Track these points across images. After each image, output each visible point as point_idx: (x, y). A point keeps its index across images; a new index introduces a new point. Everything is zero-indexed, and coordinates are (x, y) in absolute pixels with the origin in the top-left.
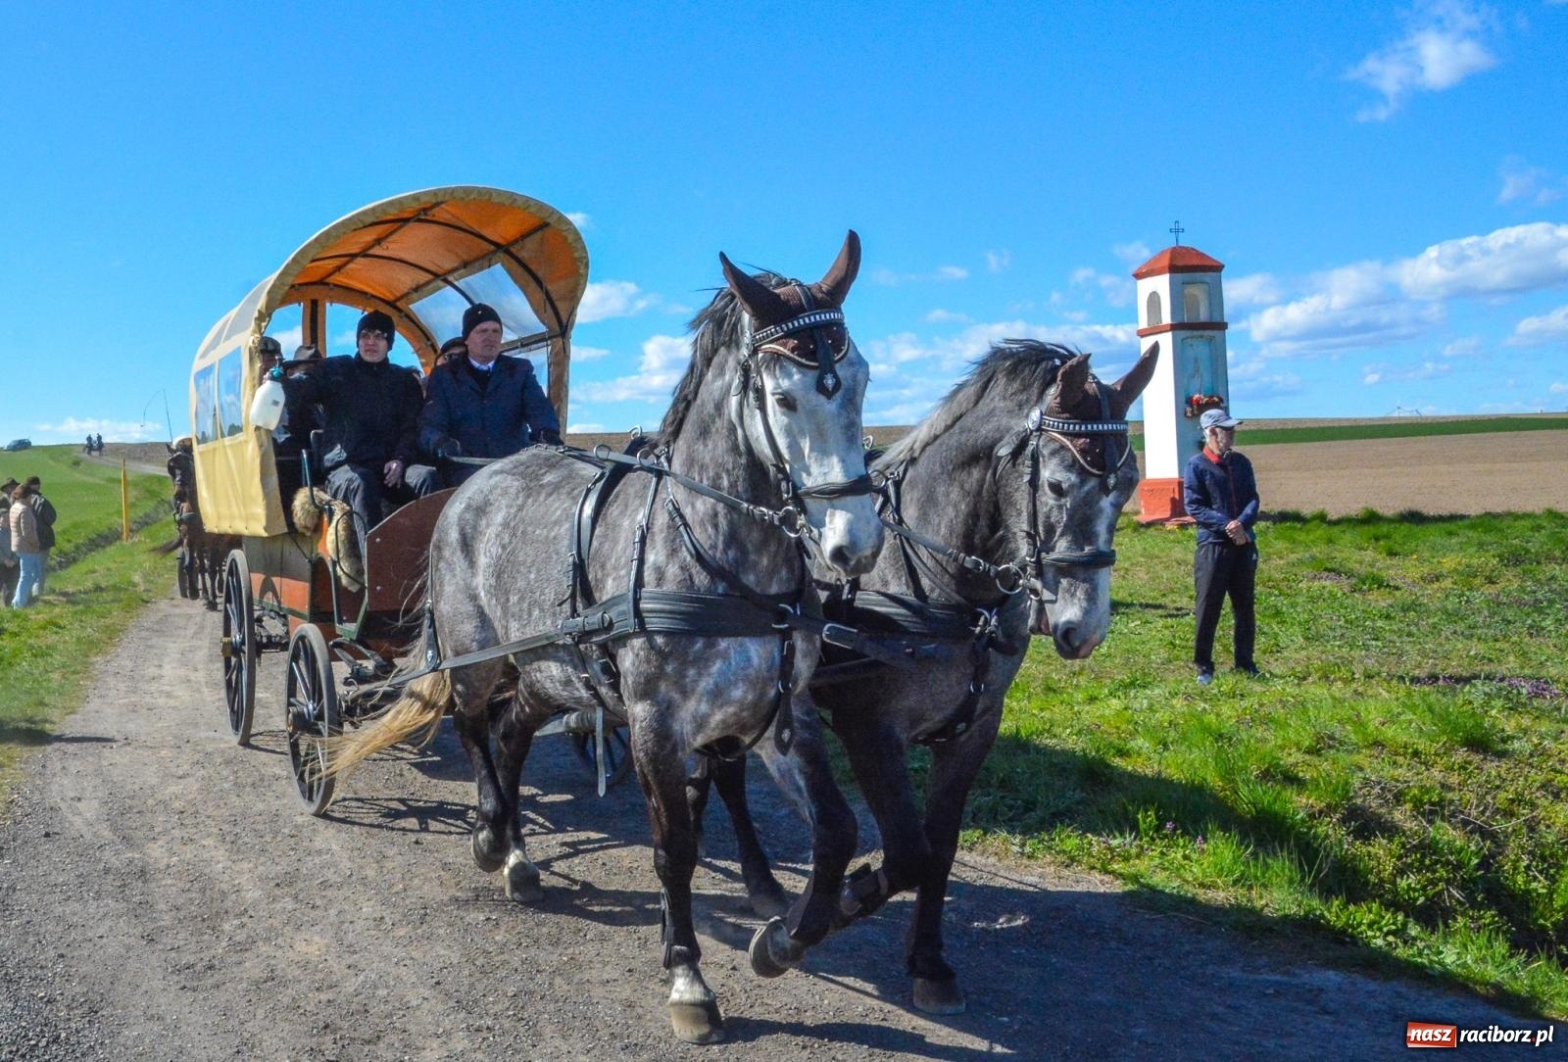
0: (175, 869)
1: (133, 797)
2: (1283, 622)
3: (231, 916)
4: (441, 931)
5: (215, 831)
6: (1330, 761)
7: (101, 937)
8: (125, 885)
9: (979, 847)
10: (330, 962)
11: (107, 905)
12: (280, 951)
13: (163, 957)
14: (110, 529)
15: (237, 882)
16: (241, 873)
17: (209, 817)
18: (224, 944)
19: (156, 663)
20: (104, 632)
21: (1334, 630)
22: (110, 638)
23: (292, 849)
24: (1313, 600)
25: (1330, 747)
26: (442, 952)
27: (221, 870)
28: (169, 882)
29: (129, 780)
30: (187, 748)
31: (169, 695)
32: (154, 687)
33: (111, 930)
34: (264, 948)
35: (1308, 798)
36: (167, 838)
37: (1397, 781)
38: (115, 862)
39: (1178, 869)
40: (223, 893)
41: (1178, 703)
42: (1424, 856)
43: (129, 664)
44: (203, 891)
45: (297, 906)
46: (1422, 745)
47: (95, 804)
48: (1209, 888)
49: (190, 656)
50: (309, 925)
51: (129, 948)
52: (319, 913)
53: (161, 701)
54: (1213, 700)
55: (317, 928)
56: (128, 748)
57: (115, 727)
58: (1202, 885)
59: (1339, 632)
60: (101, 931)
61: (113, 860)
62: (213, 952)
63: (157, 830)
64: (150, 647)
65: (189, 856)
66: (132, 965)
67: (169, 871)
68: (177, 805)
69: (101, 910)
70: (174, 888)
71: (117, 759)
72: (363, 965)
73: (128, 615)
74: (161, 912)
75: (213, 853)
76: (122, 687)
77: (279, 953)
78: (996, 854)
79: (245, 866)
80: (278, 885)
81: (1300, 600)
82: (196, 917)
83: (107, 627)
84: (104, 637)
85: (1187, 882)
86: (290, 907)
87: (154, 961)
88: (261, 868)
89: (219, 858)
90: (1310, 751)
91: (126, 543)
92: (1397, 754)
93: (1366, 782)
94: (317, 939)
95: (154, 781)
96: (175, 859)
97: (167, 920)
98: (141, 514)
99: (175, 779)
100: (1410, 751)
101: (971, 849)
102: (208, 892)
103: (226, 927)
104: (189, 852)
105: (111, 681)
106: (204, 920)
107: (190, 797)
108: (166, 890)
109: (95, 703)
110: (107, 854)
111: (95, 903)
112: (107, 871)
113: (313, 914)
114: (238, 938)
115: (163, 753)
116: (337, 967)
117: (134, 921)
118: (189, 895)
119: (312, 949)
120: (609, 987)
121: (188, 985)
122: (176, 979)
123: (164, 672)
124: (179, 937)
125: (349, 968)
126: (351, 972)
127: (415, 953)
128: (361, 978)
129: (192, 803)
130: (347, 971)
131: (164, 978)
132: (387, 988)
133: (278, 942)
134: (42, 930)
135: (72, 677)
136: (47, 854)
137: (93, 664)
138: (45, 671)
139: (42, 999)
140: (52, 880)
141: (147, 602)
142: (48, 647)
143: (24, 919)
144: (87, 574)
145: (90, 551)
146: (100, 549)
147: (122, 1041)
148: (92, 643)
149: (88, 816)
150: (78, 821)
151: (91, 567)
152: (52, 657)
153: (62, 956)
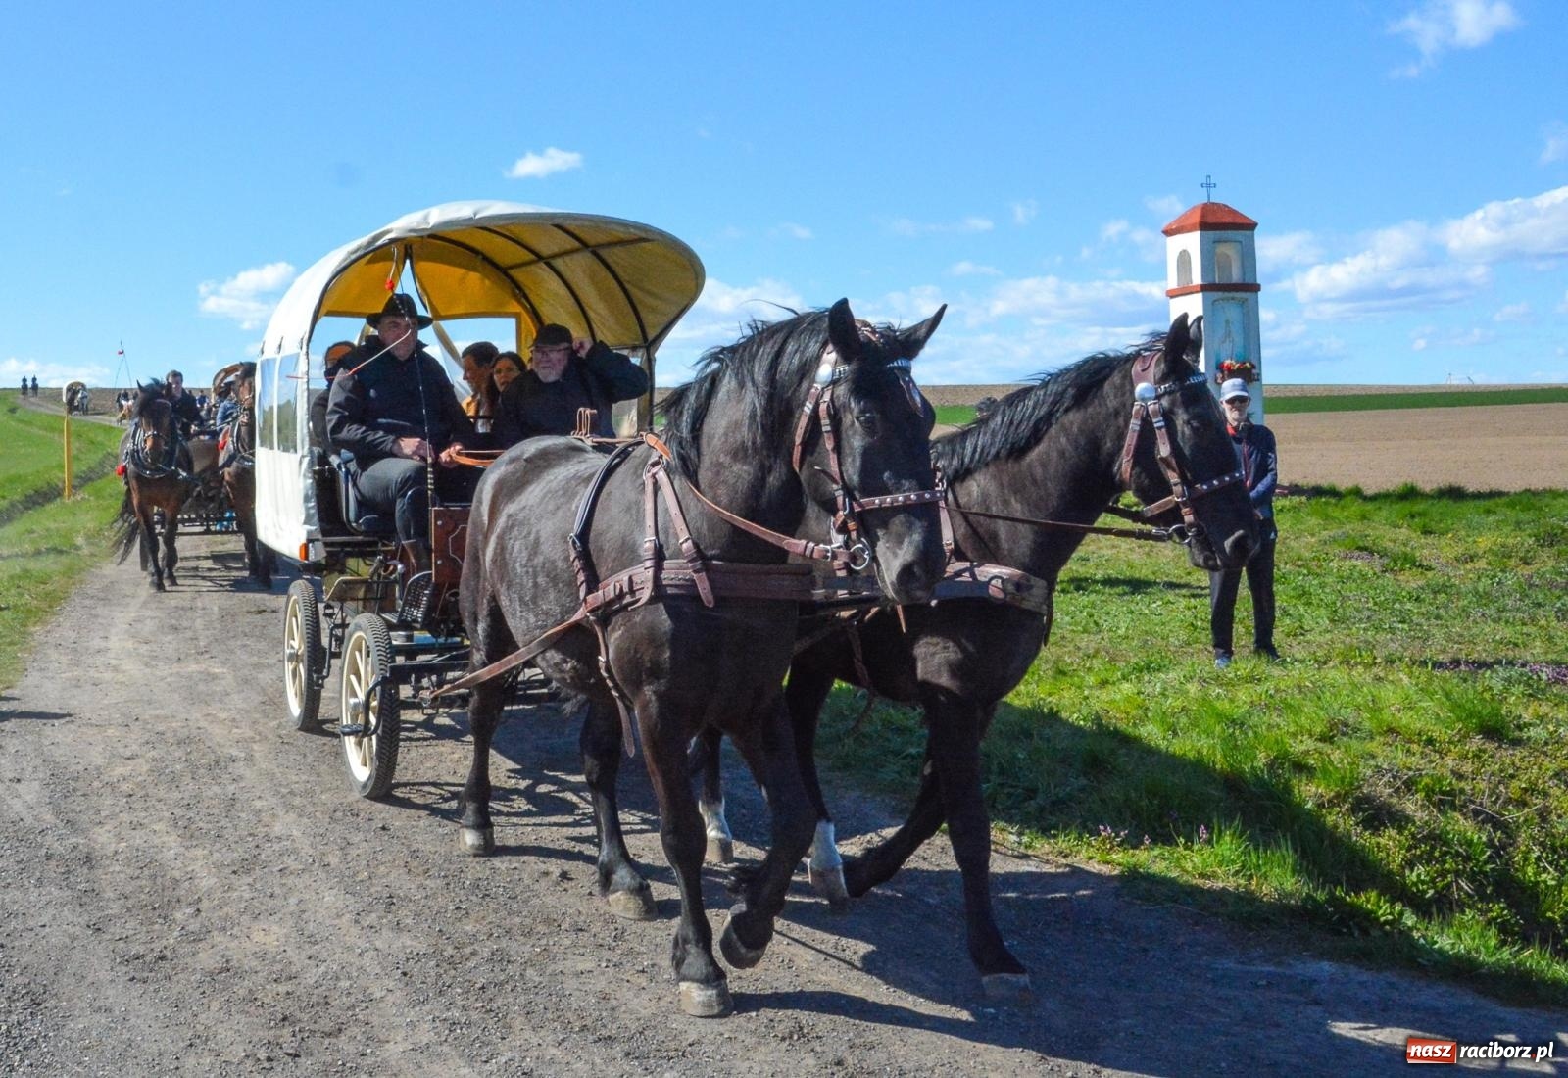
0: (123, 855)
1: (77, 779)
2: (1309, 604)
3: (184, 904)
4: (409, 921)
5: (167, 815)
6: (1343, 749)
7: (44, 926)
8: (69, 872)
10: (290, 952)
11: (50, 892)
12: (236, 941)
13: (111, 947)
14: (49, 486)
15: (190, 869)
16: (194, 859)
17: (160, 801)
18: (176, 934)
19: (101, 633)
20: (44, 600)
21: (1359, 611)
22: (51, 607)
23: (250, 835)
24: (1342, 580)
25: (1344, 734)
26: (408, 943)
27: (173, 857)
28: (117, 869)
29: (73, 761)
30: (136, 727)
31: (116, 669)
32: (99, 660)
33: (54, 918)
34: (218, 938)
35: (1318, 787)
36: (114, 822)
37: (1410, 769)
38: (58, 848)
39: (1178, 859)
40: (176, 882)
41: (1193, 688)
42: (1433, 848)
43: (72, 635)
44: (153, 877)
45: (255, 894)
46: (1437, 732)
47: (37, 786)
48: (1209, 878)
49: (139, 626)
50: (267, 914)
51: (73, 938)
52: (279, 902)
53: (108, 676)
54: (1229, 684)
55: (276, 918)
56: (72, 725)
57: (57, 704)
58: (1202, 875)
59: (1366, 613)
60: (43, 920)
61: (56, 844)
62: (164, 942)
63: (103, 814)
64: (96, 616)
65: (138, 841)
66: (78, 955)
67: (117, 857)
68: (125, 787)
69: (43, 898)
70: (122, 875)
71: (60, 737)
72: (324, 955)
73: (71, 582)
74: (108, 900)
75: (165, 839)
76: (64, 660)
77: (234, 944)
79: (199, 852)
80: (235, 872)
81: (1330, 580)
82: (146, 906)
83: (47, 594)
84: (44, 605)
85: (1187, 872)
86: (247, 895)
88: (216, 854)
89: (171, 845)
90: (1323, 739)
91: (67, 500)
92: (1410, 741)
93: (1378, 770)
94: (275, 928)
95: (100, 761)
96: (123, 844)
97: (114, 909)
98: (85, 469)
99: (123, 760)
100: (1424, 738)
102: (159, 880)
103: (179, 916)
104: (138, 838)
105: (52, 654)
106: (154, 909)
107: (140, 778)
108: (113, 878)
109: (34, 677)
110: (50, 839)
111: (38, 892)
112: (49, 857)
113: (272, 903)
114: (191, 928)
115: (110, 732)
116: (298, 959)
117: (79, 910)
118: (139, 882)
119: (271, 939)
120: (583, 979)
121: (137, 976)
122: (125, 969)
123: (110, 644)
124: (128, 926)
125: (310, 958)
126: (312, 963)
127: (379, 944)
128: (322, 969)
129: (142, 785)
130: (307, 962)
131: (112, 969)
132: (349, 978)
133: (234, 932)
135: (8, 648)
137: (31, 634)
141: (91, 567)
144: (24, 534)
145: (26, 509)
146: (38, 507)
147: (67, 1034)
148: (30, 611)
149: (29, 798)
150: (17, 804)
151: (28, 526)
153: (1, 945)
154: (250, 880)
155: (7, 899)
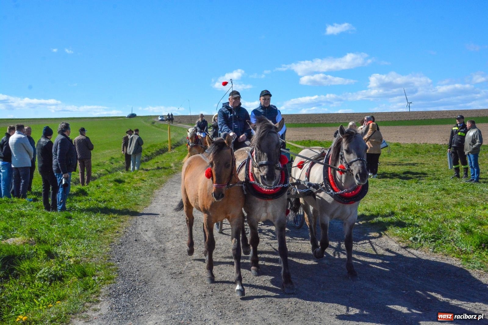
0: (174, 249)
1: (163, 230)
7: (150, 266)
8: (158, 253)
9: (420, 249)
11: (153, 258)
13: (168, 270)
14: (164, 147)
17: (186, 236)
18: (185, 268)
19: (176, 192)
20: (159, 182)
22: (161, 184)
28: (172, 252)
29: (163, 226)
33: (153, 264)
36: (173, 241)
38: (156, 247)
43: (167, 193)
44: (181, 254)
47: (152, 232)
51: (158, 269)
56: (164, 217)
57: (160, 211)
60: (150, 264)
62: (182, 270)
63: (169, 239)
64: (174, 187)
66: (158, 273)
67: (172, 249)
69: (151, 259)
70: (173, 254)
71: (160, 220)
73: (168, 177)
74: (168, 260)
76: (163, 199)
78: (425, 251)
84: (159, 184)
87: (165, 271)
88: (199, 249)
91: (170, 152)
95: (171, 226)
96: (174, 246)
101: (417, 250)
103: (187, 263)
104: (178, 245)
105: (160, 198)
106: (180, 262)
107: (181, 230)
108: (170, 254)
109: (154, 204)
110: (154, 245)
111: (149, 258)
112: (153, 250)
114: (189, 266)
117: (160, 262)
118: (177, 256)
121: (174, 277)
122: (170, 276)
123: (177, 195)
124: (173, 266)
125: (220, 273)
126: (220, 274)
128: (223, 276)
129: (181, 232)
131: (167, 276)
132: (230, 278)
134: (133, 264)
135: (147, 196)
136: (136, 245)
137: (154, 192)
138: (138, 194)
139: (132, 280)
140: (137, 252)
141: (175, 173)
142: (140, 187)
143: (128, 262)
144: (155, 163)
145: (157, 155)
146: (160, 155)
147: (153, 290)
148: (155, 186)
149: (149, 235)
150: (146, 237)
151: (157, 161)
152: (141, 190)
153: (138, 270)
155: (141, 260)
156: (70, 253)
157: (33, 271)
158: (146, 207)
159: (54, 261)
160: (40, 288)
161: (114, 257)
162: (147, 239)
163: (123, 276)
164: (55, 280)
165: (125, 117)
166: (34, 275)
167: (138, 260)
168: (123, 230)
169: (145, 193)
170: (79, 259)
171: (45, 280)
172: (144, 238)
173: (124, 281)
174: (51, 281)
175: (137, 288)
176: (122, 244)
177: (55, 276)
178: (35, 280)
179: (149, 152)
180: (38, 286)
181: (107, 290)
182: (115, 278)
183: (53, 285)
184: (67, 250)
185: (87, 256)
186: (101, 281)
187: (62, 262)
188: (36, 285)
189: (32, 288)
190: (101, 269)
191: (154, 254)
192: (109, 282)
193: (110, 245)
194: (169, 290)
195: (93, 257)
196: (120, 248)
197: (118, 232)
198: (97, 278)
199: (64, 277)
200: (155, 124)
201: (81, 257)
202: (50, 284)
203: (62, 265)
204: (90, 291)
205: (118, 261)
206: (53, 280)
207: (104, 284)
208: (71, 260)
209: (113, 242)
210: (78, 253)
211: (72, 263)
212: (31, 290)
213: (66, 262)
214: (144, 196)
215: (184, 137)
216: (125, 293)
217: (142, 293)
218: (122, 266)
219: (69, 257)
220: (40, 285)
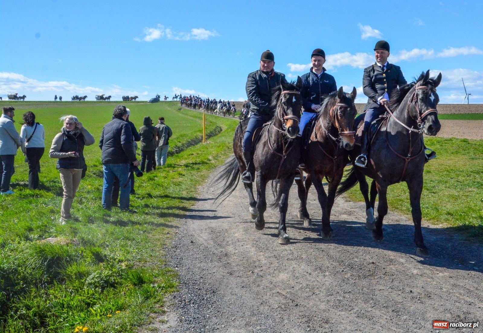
0: (237, 254)
1: (220, 233)
3: (257, 268)
7: (214, 273)
8: (220, 258)
10: (291, 281)
11: (215, 264)
12: (274, 278)
13: (235, 279)
14: (196, 138)
15: (259, 258)
16: (260, 255)
18: (256, 275)
22: (203, 180)
27: (253, 255)
28: (236, 258)
29: (218, 228)
33: (217, 271)
34: (268, 277)
36: (234, 245)
40: (254, 262)
44: (247, 260)
45: (280, 265)
47: (207, 234)
50: (283, 271)
51: (224, 276)
55: (286, 272)
60: (214, 271)
61: (215, 251)
63: (230, 242)
65: (242, 250)
66: (225, 280)
67: (235, 254)
69: (213, 265)
70: (237, 260)
72: (301, 282)
73: (210, 171)
74: (233, 266)
75: (250, 249)
79: (261, 253)
83: (202, 176)
84: (201, 179)
86: (277, 265)
87: (232, 280)
89: (252, 251)
91: (204, 143)
94: (286, 275)
95: (226, 228)
96: (237, 251)
98: (209, 132)
102: (249, 261)
103: (256, 271)
108: (234, 260)
109: (201, 202)
110: (213, 249)
111: (211, 264)
112: (214, 254)
114: (260, 274)
116: (293, 283)
117: (224, 268)
118: (243, 261)
119: (284, 277)
120: (381, 291)
124: (240, 273)
125: (297, 283)
127: (318, 279)
128: (301, 285)
130: (295, 284)
133: (274, 275)
134: (194, 270)
135: (191, 193)
136: (192, 249)
137: (198, 188)
138: (180, 190)
139: (197, 288)
140: (195, 256)
141: (216, 167)
142: (180, 182)
143: (187, 267)
144: (189, 155)
145: (189, 146)
146: (192, 146)
147: (225, 300)
148: (196, 181)
149: (205, 238)
150: (201, 239)
151: (191, 153)
152: (181, 186)
153: (202, 277)
154: (278, 261)
155: (202, 265)
156: (119, 255)
157: (81, 275)
158: (193, 205)
159: (104, 265)
160: (91, 295)
161: (171, 262)
162: (204, 242)
163: (186, 284)
164: (107, 287)
165: (146, 102)
166: (83, 281)
167: (199, 265)
168: (173, 231)
169: (187, 189)
170: (132, 263)
171: (96, 287)
172: (199, 240)
173: (189, 289)
174: (103, 288)
175: (205, 298)
176: (176, 247)
177: (106, 282)
178: (84, 286)
179: (180, 142)
180: (88, 294)
181: (171, 300)
182: (178, 286)
183: (105, 292)
184: (115, 252)
185: (140, 260)
186: (162, 289)
187: (112, 266)
188: (86, 292)
189: (80, 295)
190: (159, 275)
191: (216, 259)
192: (172, 290)
193: (163, 248)
194: (242, 301)
195: (146, 262)
196: (175, 252)
197: (168, 233)
198: (156, 285)
199: (117, 284)
200: (181, 111)
201: (133, 261)
202: (102, 291)
203: (114, 270)
204: (152, 300)
205: (177, 267)
206: (106, 287)
207: (166, 292)
208: (123, 264)
209: (165, 245)
210: (129, 257)
211: (124, 268)
212: (80, 298)
213: (117, 266)
214: (187, 193)
215: (218, 126)
216: (193, 303)
217: (212, 303)
218: (182, 272)
219: (120, 261)
220: (91, 292)
